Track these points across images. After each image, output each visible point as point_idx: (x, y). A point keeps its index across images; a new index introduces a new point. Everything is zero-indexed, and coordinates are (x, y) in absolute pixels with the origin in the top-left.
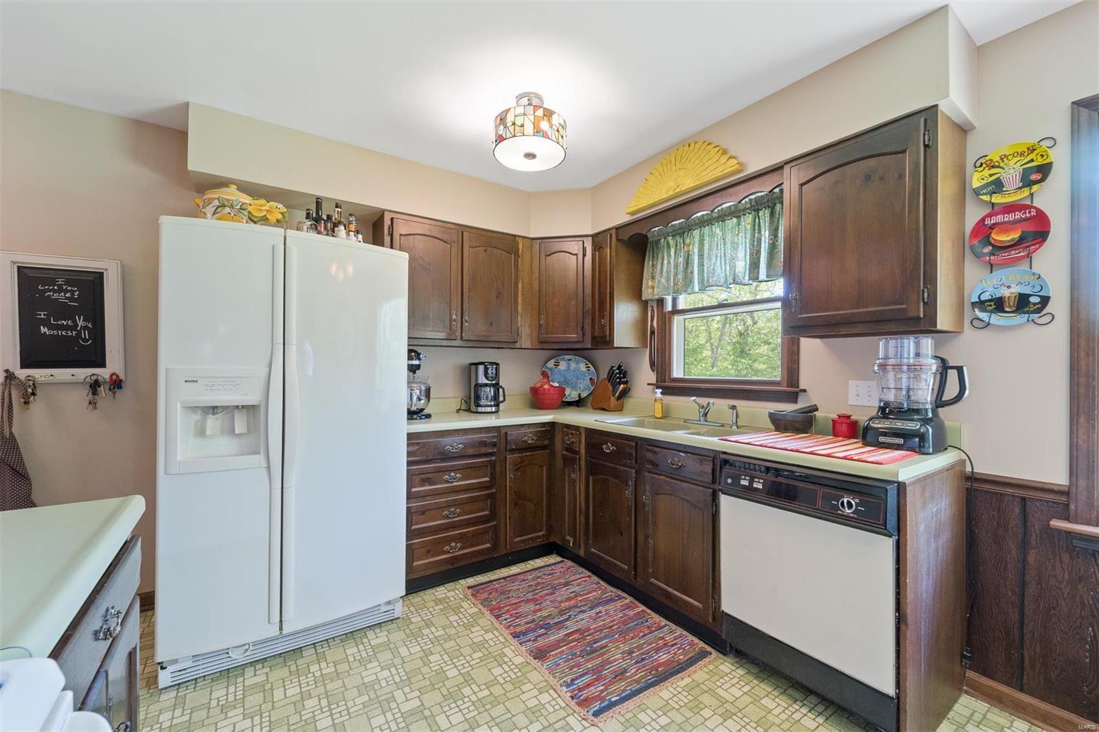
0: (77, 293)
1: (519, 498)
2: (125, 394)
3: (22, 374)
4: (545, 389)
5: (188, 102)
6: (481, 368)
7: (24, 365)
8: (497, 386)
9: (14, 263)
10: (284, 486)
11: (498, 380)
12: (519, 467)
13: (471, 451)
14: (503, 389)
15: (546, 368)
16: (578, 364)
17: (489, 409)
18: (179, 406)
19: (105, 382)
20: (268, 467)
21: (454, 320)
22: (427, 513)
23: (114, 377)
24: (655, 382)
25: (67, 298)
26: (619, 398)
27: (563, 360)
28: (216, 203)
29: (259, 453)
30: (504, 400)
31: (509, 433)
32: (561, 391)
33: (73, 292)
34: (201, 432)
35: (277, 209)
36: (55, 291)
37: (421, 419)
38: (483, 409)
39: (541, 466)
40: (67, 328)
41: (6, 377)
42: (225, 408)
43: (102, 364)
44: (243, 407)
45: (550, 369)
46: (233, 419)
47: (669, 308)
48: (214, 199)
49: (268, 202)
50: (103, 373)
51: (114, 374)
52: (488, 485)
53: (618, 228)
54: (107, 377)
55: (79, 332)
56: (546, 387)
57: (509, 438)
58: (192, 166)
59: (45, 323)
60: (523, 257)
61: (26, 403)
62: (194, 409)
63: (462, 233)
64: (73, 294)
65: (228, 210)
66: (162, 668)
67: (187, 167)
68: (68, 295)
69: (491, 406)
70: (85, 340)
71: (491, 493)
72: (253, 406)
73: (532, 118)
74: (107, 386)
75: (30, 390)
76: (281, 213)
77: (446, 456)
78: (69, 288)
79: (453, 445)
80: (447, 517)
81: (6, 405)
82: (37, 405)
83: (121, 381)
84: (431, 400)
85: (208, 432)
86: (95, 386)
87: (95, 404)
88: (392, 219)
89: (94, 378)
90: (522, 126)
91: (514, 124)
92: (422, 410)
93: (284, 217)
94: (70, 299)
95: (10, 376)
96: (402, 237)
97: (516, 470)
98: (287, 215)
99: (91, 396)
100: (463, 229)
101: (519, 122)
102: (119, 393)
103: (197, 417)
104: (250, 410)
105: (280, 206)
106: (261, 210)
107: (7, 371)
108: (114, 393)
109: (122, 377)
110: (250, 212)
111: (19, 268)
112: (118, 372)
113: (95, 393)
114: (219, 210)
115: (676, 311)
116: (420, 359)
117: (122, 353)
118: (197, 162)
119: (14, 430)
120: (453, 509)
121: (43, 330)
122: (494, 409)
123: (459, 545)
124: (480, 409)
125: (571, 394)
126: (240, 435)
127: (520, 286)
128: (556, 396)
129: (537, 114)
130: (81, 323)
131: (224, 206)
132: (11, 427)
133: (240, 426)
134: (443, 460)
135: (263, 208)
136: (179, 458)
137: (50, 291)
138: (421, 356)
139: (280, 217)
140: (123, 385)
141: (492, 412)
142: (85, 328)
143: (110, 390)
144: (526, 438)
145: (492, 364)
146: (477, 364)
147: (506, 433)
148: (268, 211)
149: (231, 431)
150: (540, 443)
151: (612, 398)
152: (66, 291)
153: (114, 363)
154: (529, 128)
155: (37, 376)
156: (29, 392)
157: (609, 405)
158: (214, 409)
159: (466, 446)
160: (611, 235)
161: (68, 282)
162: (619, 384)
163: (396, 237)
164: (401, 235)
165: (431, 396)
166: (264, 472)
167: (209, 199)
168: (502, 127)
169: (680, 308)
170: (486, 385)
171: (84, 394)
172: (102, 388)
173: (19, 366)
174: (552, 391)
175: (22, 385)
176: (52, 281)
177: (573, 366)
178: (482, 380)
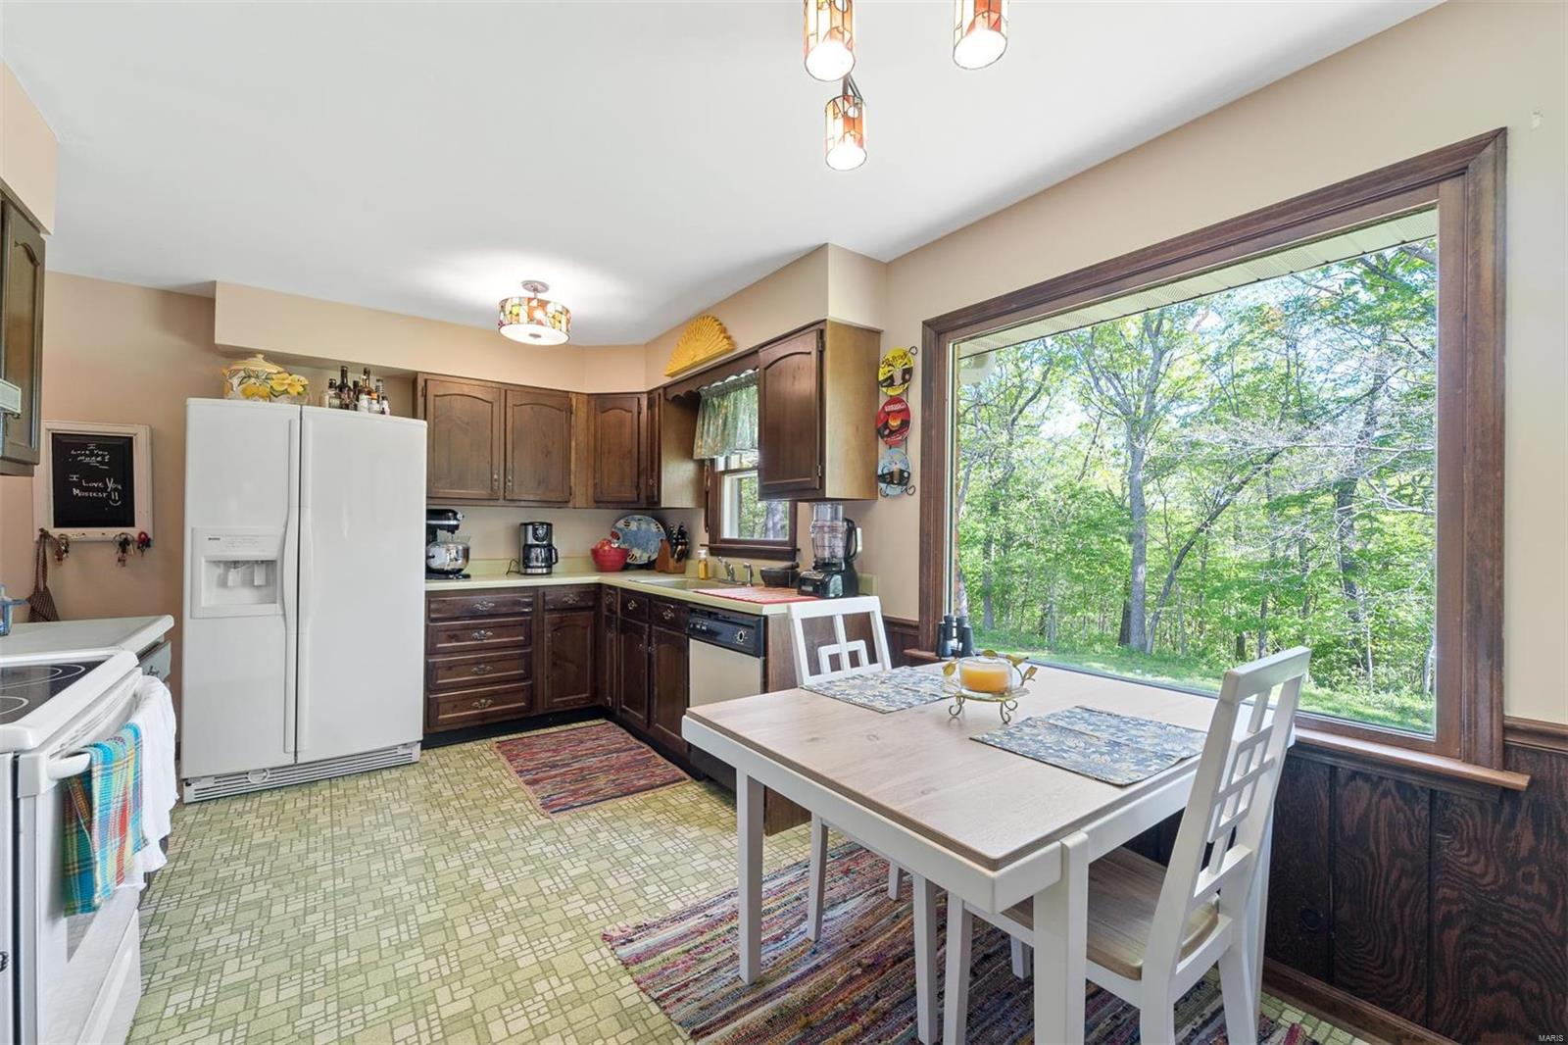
0: (107, 457)
1: (558, 660)
2: (152, 553)
3: (56, 532)
4: (605, 551)
5: (215, 282)
6: (530, 528)
7: (57, 525)
8: (550, 548)
9: (49, 430)
10: (300, 632)
11: (551, 539)
12: (558, 627)
13: (504, 610)
14: (556, 550)
15: (616, 528)
16: (648, 524)
17: (539, 571)
18: (203, 560)
19: (134, 540)
20: (284, 615)
21: (496, 480)
22: (454, 669)
23: (143, 536)
24: (707, 543)
25: (98, 462)
26: (679, 560)
27: (633, 520)
28: (242, 374)
29: (275, 602)
30: (557, 561)
31: (547, 593)
32: (625, 553)
33: (103, 456)
34: (223, 583)
35: (298, 381)
36: (86, 456)
37: (457, 578)
38: (534, 571)
39: (586, 628)
40: (98, 490)
41: (41, 536)
42: (248, 562)
43: (132, 524)
44: (262, 562)
45: (621, 530)
46: (253, 572)
47: (721, 467)
48: (240, 370)
49: (290, 375)
50: (133, 532)
51: (143, 533)
52: (523, 643)
53: (665, 388)
54: (136, 536)
55: (110, 493)
56: (606, 548)
57: (547, 598)
58: (218, 340)
59: (78, 485)
60: (576, 415)
61: (60, 559)
62: (217, 563)
63: (506, 391)
64: (103, 459)
65: (253, 380)
66: (188, 785)
67: (214, 339)
68: (99, 459)
69: (541, 567)
70: (115, 501)
71: (526, 653)
72: (272, 561)
73: (526, 307)
74: (136, 545)
75: (63, 548)
76: (303, 386)
77: (475, 615)
78: (100, 453)
79: (484, 604)
80: (476, 674)
81: (40, 562)
82: (70, 561)
83: (149, 540)
84: (470, 562)
85: (230, 583)
86: (124, 544)
87: (124, 561)
88: (426, 381)
89: (123, 536)
90: (518, 315)
91: (511, 313)
92: (461, 570)
93: (305, 389)
94: (102, 463)
95: (44, 535)
96: (437, 398)
97: (555, 630)
98: (308, 388)
99: (120, 553)
100: (506, 387)
101: (515, 312)
102: (147, 552)
103: (221, 570)
104: (269, 565)
105: (302, 378)
106: (284, 384)
107: (42, 530)
108: (143, 551)
109: (150, 536)
110: (272, 387)
111: (53, 434)
112: (146, 531)
113: (124, 551)
114: (245, 380)
115: (728, 471)
116: (457, 519)
117: (150, 513)
118: (224, 336)
119: (48, 584)
120: (482, 666)
121: (76, 491)
122: (545, 570)
123: (490, 701)
124: (529, 571)
125: (640, 555)
126: (258, 587)
127: (573, 444)
128: (617, 558)
129: (531, 304)
130: (111, 485)
131: (250, 377)
132: (45, 581)
133: (259, 578)
134: (471, 618)
135: (285, 382)
136: (203, 605)
137: (82, 455)
138: (458, 516)
139: (301, 389)
140: (151, 544)
141: (542, 574)
142: (116, 490)
143: (139, 548)
144: (565, 599)
145: (542, 524)
146: (526, 525)
147: (544, 593)
148: (289, 384)
149: (251, 584)
150: (583, 604)
151: (671, 560)
152: (97, 456)
153: (143, 521)
154: (524, 317)
155: (70, 535)
156: (62, 549)
157: (668, 568)
158: (236, 564)
159: (498, 605)
160: (659, 395)
161: (99, 447)
162: (677, 545)
163: (430, 397)
164: (436, 396)
165: (471, 557)
166: (281, 619)
167: (235, 370)
168: (502, 314)
169: (732, 468)
170: (537, 546)
171: (113, 552)
172: (131, 546)
173: (52, 525)
174: (612, 552)
175: (56, 543)
176: (84, 447)
177: (644, 526)
178: (531, 540)
